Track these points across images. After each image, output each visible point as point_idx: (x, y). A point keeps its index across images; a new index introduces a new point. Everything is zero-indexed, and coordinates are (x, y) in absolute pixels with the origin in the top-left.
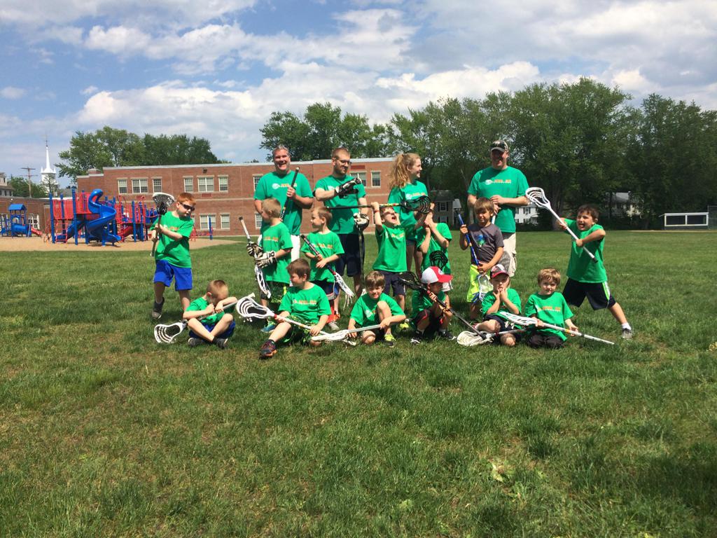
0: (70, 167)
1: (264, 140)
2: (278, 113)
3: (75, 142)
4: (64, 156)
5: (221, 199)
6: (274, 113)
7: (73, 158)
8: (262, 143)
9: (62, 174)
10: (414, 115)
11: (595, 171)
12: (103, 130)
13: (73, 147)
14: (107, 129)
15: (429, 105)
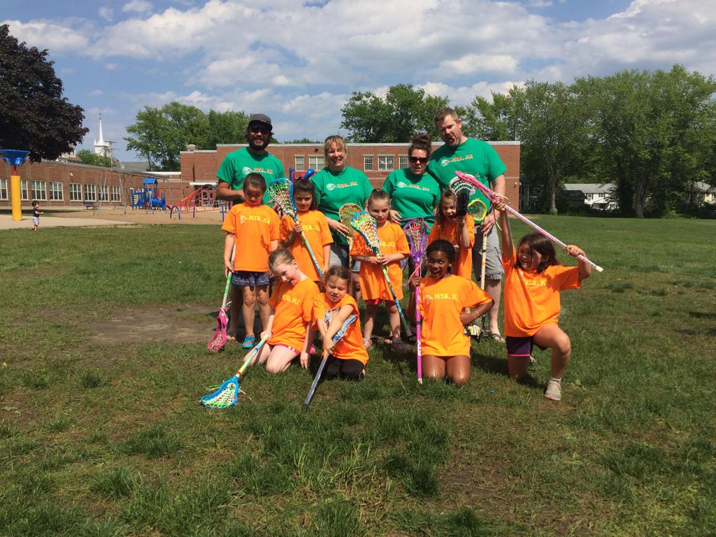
0: (139, 141)
1: (344, 119)
2: (359, 94)
3: (140, 117)
4: (131, 130)
6: (355, 93)
7: (140, 133)
8: (342, 123)
9: (130, 147)
10: (497, 99)
11: (689, 160)
12: (171, 105)
13: (139, 121)
14: (176, 105)
15: (513, 88)
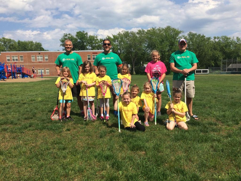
5: (46, 64)
6: (65, 34)
8: (61, 44)
10: (114, 36)
14: (4, 38)
15: (119, 33)
